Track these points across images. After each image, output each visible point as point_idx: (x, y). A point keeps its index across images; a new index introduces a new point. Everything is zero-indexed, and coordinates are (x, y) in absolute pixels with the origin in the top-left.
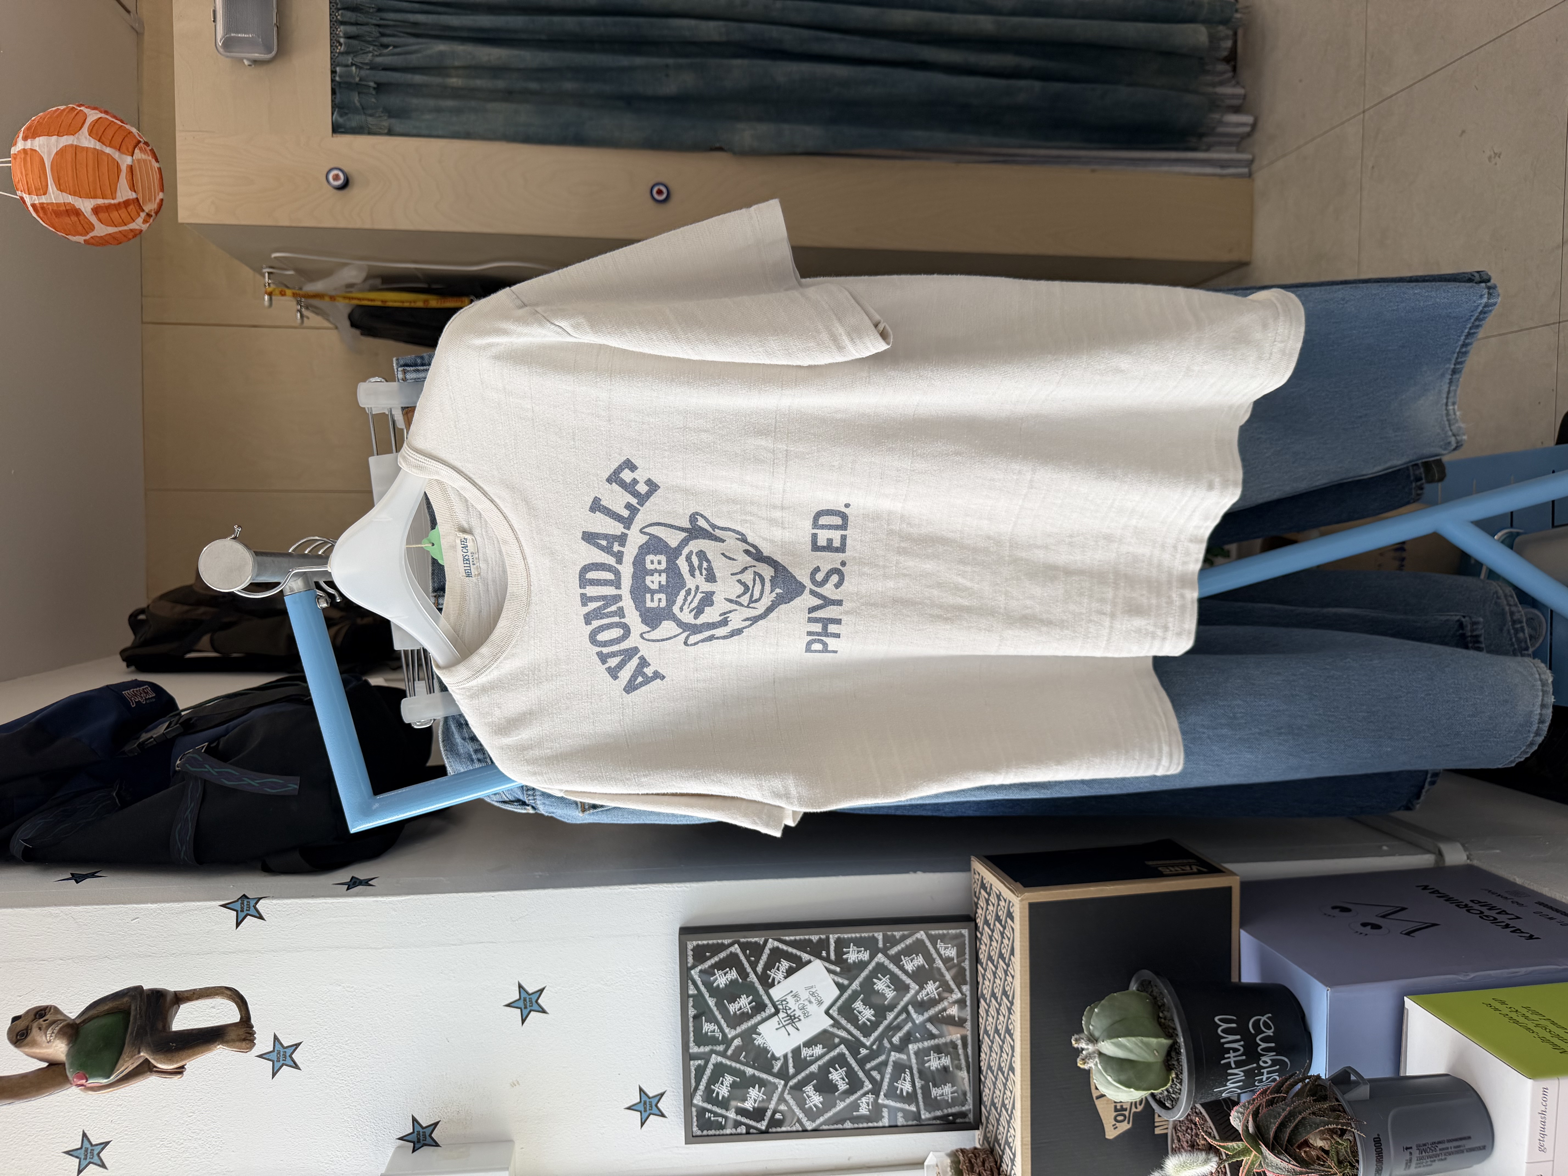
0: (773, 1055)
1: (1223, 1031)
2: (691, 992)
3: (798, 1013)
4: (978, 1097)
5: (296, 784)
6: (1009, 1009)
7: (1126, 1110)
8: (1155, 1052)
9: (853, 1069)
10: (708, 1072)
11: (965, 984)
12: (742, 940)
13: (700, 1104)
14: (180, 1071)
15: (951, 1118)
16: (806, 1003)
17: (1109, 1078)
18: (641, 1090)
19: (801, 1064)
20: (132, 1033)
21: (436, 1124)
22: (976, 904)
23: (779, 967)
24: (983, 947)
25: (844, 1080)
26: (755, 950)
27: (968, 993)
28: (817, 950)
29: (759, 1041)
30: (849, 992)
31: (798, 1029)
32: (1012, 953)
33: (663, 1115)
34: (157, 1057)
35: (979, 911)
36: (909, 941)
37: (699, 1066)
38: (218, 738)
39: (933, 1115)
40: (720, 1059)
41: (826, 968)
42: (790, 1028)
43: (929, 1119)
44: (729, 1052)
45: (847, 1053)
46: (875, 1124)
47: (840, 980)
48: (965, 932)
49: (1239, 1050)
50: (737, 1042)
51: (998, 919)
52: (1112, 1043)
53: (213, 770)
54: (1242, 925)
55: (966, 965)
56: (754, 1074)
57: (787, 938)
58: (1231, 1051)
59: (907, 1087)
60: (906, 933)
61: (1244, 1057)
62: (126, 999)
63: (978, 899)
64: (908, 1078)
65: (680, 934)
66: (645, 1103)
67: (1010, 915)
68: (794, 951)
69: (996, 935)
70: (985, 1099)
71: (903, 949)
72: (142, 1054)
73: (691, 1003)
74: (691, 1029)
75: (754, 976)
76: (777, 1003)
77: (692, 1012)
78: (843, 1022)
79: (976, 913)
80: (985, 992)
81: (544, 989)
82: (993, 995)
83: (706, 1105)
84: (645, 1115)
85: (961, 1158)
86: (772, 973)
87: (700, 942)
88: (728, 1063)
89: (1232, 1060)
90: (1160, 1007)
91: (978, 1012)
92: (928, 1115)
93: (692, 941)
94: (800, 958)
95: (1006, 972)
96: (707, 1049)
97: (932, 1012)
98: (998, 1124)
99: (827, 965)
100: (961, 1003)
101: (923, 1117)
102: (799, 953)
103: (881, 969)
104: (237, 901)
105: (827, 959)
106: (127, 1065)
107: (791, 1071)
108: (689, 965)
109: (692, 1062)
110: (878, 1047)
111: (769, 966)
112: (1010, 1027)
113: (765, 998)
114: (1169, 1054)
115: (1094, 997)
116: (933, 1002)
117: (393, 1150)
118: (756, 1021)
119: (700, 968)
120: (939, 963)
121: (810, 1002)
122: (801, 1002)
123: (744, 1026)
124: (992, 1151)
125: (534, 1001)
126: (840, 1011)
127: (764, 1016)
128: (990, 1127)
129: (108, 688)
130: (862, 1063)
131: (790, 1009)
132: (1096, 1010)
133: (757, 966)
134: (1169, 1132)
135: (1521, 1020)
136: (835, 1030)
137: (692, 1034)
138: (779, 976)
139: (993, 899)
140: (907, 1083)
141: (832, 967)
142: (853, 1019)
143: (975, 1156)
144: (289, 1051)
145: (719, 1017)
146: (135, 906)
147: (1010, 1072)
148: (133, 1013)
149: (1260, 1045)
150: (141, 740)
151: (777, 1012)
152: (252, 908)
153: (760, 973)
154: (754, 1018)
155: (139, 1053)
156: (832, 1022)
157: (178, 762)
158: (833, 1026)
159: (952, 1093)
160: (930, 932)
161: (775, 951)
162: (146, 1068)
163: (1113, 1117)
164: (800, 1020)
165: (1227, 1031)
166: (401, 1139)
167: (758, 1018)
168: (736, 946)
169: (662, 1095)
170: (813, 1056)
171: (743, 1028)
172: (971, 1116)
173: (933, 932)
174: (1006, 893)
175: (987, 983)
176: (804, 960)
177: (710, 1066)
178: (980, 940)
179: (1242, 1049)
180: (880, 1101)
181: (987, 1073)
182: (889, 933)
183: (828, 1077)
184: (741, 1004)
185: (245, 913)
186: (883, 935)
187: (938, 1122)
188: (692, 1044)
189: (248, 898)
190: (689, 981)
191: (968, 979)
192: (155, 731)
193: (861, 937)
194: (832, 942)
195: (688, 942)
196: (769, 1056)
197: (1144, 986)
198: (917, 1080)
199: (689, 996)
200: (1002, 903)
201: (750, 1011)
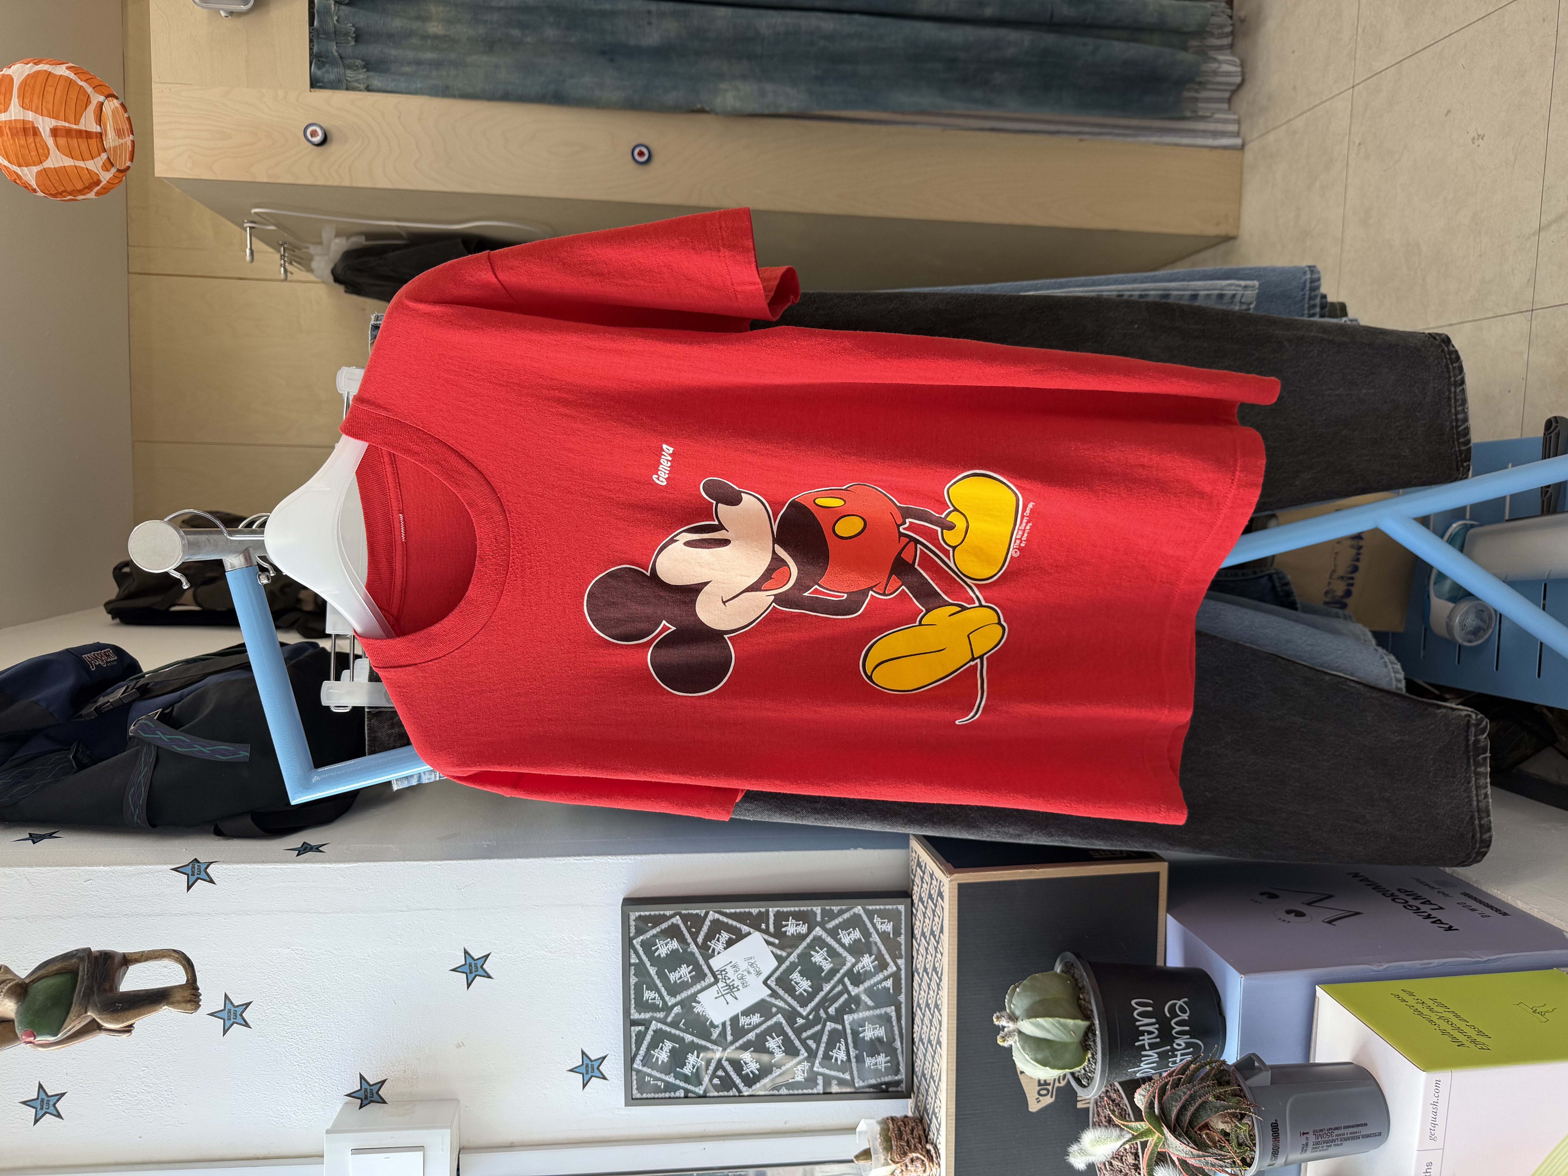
0: (711, 1022)
1: (1139, 1014)
2: (632, 961)
3: (737, 983)
4: (911, 1067)
5: (247, 752)
6: (938, 985)
7: (1049, 1084)
8: (1072, 1033)
9: (790, 1038)
10: (648, 1038)
11: (902, 958)
12: (684, 912)
13: (640, 1068)
14: (128, 1030)
15: (884, 1086)
16: (745, 973)
17: (1026, 1056)
18: (583, 1053)
19: (739, 1031)
20: (79, 993)
21: (383, 1082)
22: (913, 881)
23: (719, 938)
24: (918, 923)
25: (780, 1048)
26: (695, 922)
27: (903, 967)
28: (757, 922)
29: (698, 1009)
30: (787, 963)
31: (736, 998)
32: (942, 931)
33: (604, 1078)
34: (104, 1017)
35: (915, 888)
36: (846, 916)
37: (640, 1031)
38: (172, 704)
39: (866, 1083)
40: (660, 1025)
41: (765, 940)
42: (728, 997)
43: (863, 1087)
44: (669, 1019)
45: (784, 1022)
46: (810, 1091)
47: (779, 952)
48: (901, 908)
49: (1153, 1033)
50: (677, 1010)
51: (930, 896)
52: (1030, 1022)
53: (165, 737)
54: (1169, 910)
55: (902, 939)
56: (693, 1040)
57: (728, 911)
58: (1146, 1034)
59: (842, 1056)
60: (844, 907)
61: (1158, 1040)
62: (74, 960)
63: (915, 876)
64: (843, 1048)
65: (623, 905)
66: (587, 1066)
67: (940, 894)
68: (734, 923)
69: (929, 913)
70: (917, 1069)
71: (840, 923)
72: (89, 1014)
73: (632, 972)
74: (633, 996)
75: (694, 946)
76: (717, 973)
77: (633, 980)
78: (781, 992)
79: (913, 889)
80: (918, 966)
81: (489, 955)
82: (925, 970)
83: (645, 1069)
84: (587, 1077)
85: (891, 1126)
86: (712, 944)
87: (642, 913)
88: (668, 1029)
89: (1146, 1043)
90: (1080, 989)
91: (912, 985)
92: (861, 1084)
93: (635, 912)
94: (740, 930)
95: (936, 948)
96: (648, 1016)
97: (867, 984)
98: (927, 1094)
99: (766, 937)
100: (896, 976)
101: (857, 1085)
102: (738, 925)
103: (819, 942)
104: (188, 865)
105: (766, 932)
106: (74, 1024)
107: (729, 1038)
108: (631, 935)
109: (633, 1028)
110: (814, 1017)
111: (710, 936)
112: (939, 1002)
113: (705, 968)
114: (1086, 1034)
115: (1017, 978)
116: (868, 975)
117: (341, 1106)
118: (696, 990)
119: (641, 937)
120: (875, 937)
121: (749, 972)
122: (740, 972)
123: (684, 995)
124: (921, 1120)
125: (479, 966)
126: (779, 981)
127: (703, 986)
128: (921, 1096)
129: (68, 651)
130: (798, 1032)
131: (729, 979)
132: (1018, 990)
133: (697, 937)
134: (1091, 1106)
135: (1426, 1011)
136: (773, 1000)
137: (633, 1001)
138: (719, 947)
139: (927, 878)
140: (842, 1052)
141: (771, 939)
142: (790, 989)
143: (905, 1124)
144: (239, 1010)
145: (660, 985)
146: (88, 868)
147: (938, 1046)
148: (80, 974)
149: (1174, 1028)
150: (98, 704)
151: (716, 981)
152: (203, 873)
153: (700, 944)
154: (694, 987)
155: (86, 1012)
156: (769, 992)
157: (132, 727)
158: (771, 996)
159: (885, 1063)
160: (867, 907)
161: (715, 922)
162: (93, 1027)
163: (1036, 1091)
164: (739, 990)
165: (1143, 1014)
166: (349, 1095)
167: (698, 987)
168: (678, 917)
169: (604, 1058)
170: (750, 1024)
171: (683, 996)
172: (903, 1085)
173: (870, 908)
174: (938, 873)
175: (920, 957)
176: (743, 932)
177: (650, 1033)
178: (916, 916)
179: (1156, 1031)
180: (815, 1069)
181: (919, 1045)
182: (828, 908)
183: (765, 1045)
184: (681, 973)
185: (196, 876)
186: (821, 909)
187: (871, 1090)
188: (633, 1011)
189: (199, 862)
190: (631, 950)
191: (903, 953)
192: (111, 696)
193: (800, 911)
194: (771, 915)
195: (631, 913)
196: (708, 1023)
197: (1068, 968)
198: (851, 1050)
199: (630, 965)
200: (934, 882)
201: (690, 980)
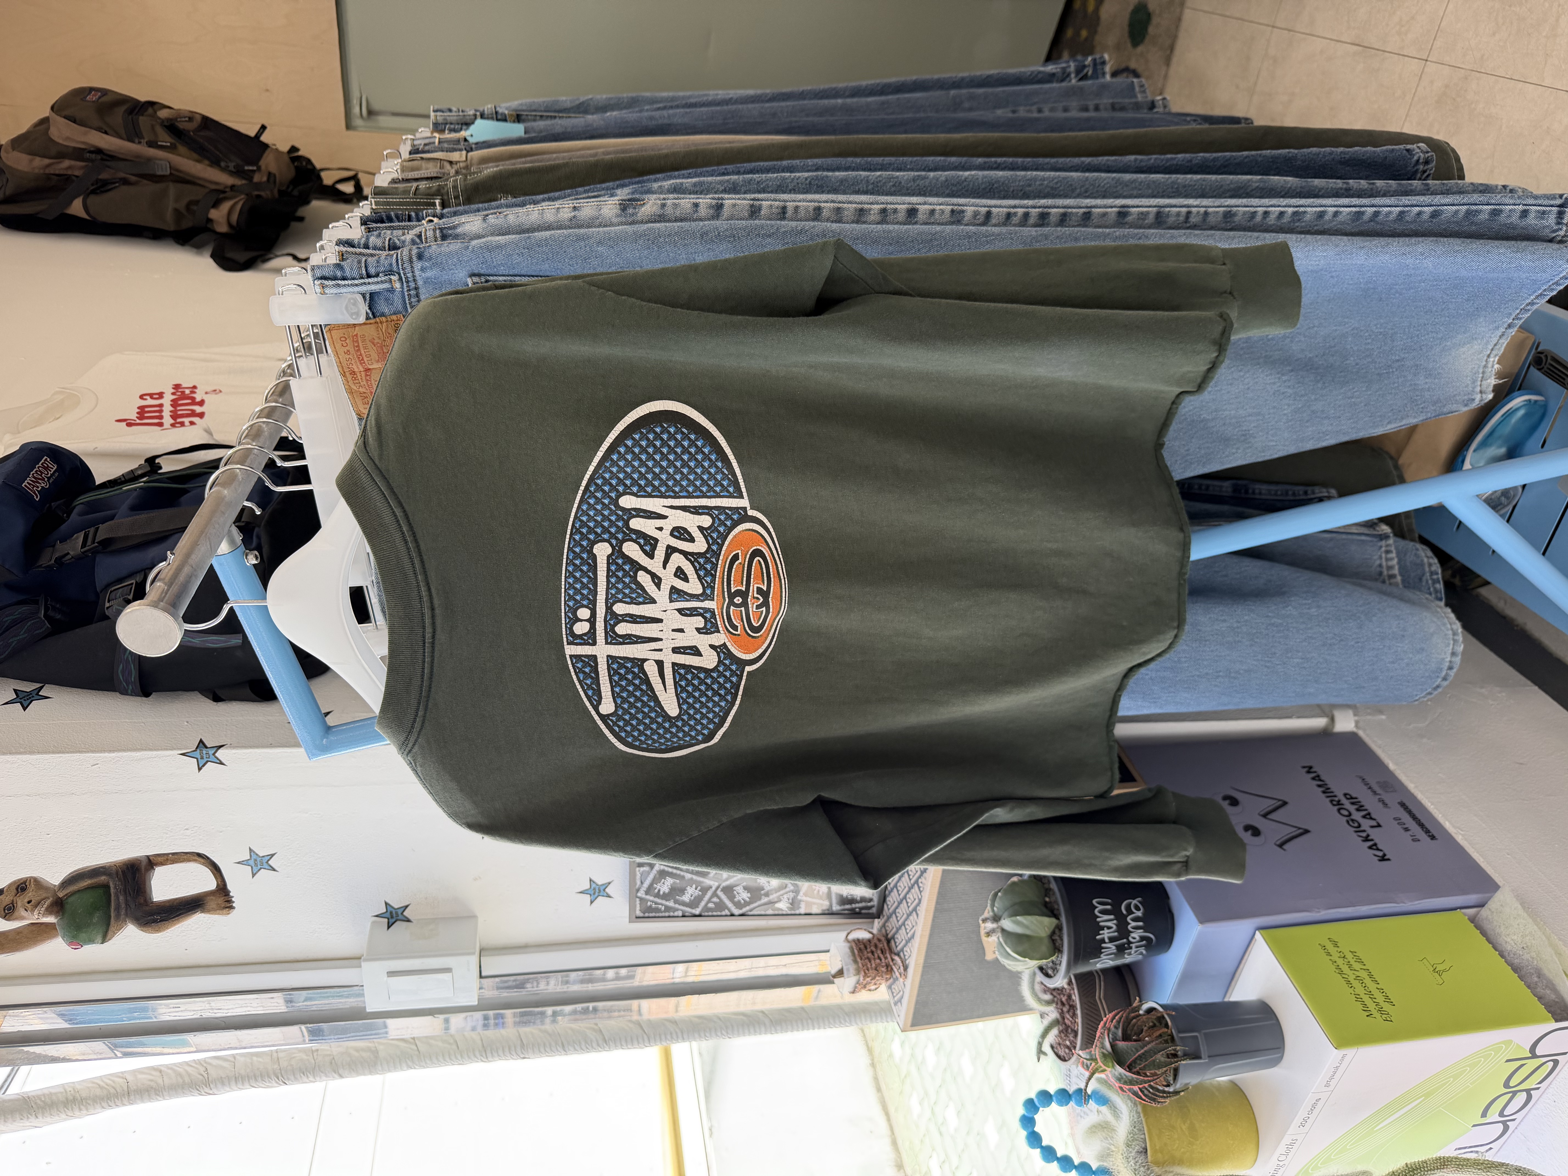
4: (883, 900)
10: (651, 875)
13: (644, 896)
15: (858, 910)
18: (591, 881)
20: (115, 906)
21: (407, 906)
33: (610, 898)
37: (643, 872)
39: (842, 907)
40: (662, 867)
43: (839, 910)
46: (793, 913)
49: (1112, 928)
56: (692, 878)
70: (888, 902)
83: (648, 897)
84: (594, 896)
88: (669, 870)
101: (834, 909)
104: (195, 749)
107: (725, 876)
109: (638, 869)
114: (1054, 931)
117: (371, 929)
132: (999, 894)
135: (1345, 968)
144: (264, 860)
148: (112, 891)
150: (57, 553)
166: (377, 916)
169: (610, 884)
172: (874, 910)
177: (653, 872)
179: (1115, 926)
180: (799, 897)
183: (757, 881)
187: (846, 913)
